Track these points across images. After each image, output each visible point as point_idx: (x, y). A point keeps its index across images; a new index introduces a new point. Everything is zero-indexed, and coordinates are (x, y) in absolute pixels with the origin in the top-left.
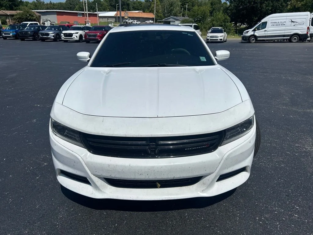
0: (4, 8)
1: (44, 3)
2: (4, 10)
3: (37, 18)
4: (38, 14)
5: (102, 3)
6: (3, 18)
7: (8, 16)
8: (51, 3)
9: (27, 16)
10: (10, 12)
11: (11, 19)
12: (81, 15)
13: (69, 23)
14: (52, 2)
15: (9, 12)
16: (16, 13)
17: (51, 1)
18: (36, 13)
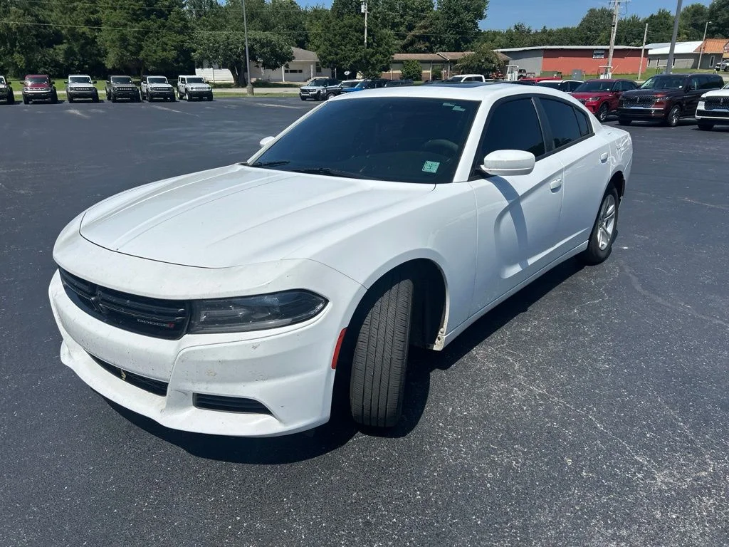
0: (444, 47)
1: (529, 31)
2: (445, 51)
3: (499, 65)
4: (506, 57)
5: (671, 22)
6: (438, 67)
7: (447, 62)
8: (544, 31)
9: (480, 61)
10: (451, 56)
11: (451, 69)
12: (603, 54)
13: (559, 74)
14: (548, 29)
15: (449, 56)
16: (463, 57)
17: (545, 27)
18: (501, 55)
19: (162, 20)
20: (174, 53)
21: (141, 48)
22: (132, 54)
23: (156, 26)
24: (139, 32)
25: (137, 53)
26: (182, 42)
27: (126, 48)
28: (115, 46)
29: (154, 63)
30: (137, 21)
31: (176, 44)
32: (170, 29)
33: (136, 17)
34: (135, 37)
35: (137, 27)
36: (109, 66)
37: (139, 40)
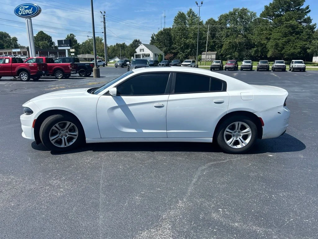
19: (298, 36)
20: (299, 50)
21: (284, 48)
22: (279, 51)
23: (294, 38)
24: (285, 42)
25: (281, 51)
26: (305, 45)
27: (277, 49)
28: (272, 48)
29: (288, 55)
30: (285, 37)
31: (301, 46)
32: (301, 39)
33: (285, 35)
34: (283, 44)
35: (285, 39)
36: (269, 56)
37: (284, 45)
